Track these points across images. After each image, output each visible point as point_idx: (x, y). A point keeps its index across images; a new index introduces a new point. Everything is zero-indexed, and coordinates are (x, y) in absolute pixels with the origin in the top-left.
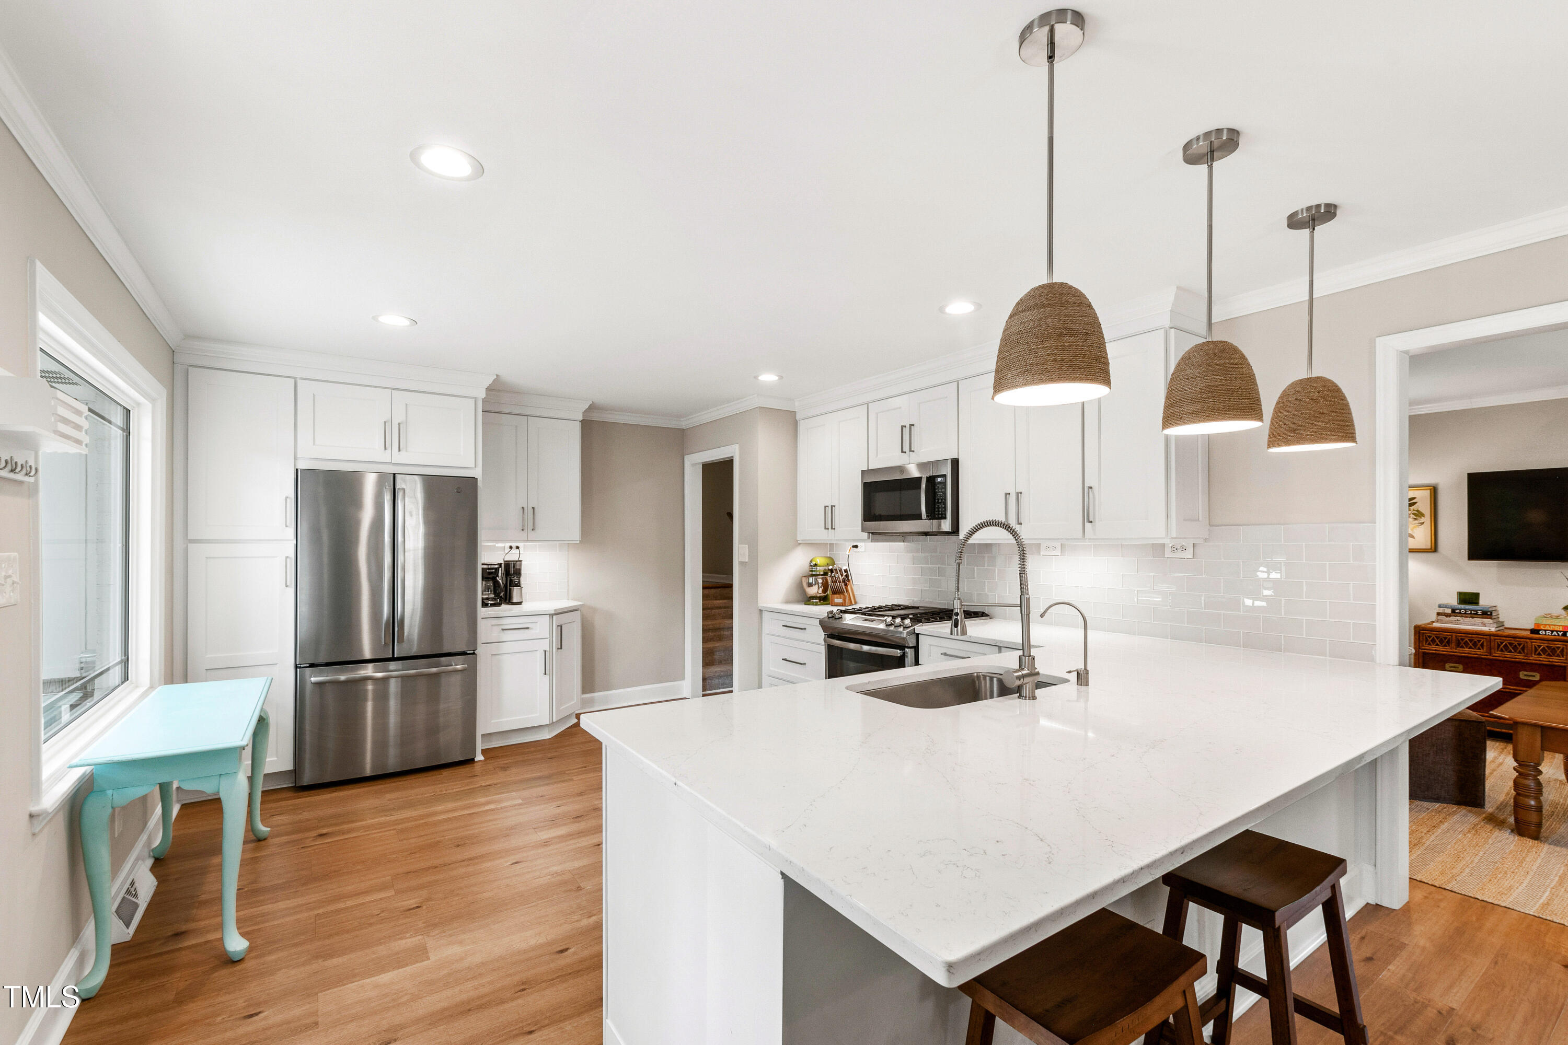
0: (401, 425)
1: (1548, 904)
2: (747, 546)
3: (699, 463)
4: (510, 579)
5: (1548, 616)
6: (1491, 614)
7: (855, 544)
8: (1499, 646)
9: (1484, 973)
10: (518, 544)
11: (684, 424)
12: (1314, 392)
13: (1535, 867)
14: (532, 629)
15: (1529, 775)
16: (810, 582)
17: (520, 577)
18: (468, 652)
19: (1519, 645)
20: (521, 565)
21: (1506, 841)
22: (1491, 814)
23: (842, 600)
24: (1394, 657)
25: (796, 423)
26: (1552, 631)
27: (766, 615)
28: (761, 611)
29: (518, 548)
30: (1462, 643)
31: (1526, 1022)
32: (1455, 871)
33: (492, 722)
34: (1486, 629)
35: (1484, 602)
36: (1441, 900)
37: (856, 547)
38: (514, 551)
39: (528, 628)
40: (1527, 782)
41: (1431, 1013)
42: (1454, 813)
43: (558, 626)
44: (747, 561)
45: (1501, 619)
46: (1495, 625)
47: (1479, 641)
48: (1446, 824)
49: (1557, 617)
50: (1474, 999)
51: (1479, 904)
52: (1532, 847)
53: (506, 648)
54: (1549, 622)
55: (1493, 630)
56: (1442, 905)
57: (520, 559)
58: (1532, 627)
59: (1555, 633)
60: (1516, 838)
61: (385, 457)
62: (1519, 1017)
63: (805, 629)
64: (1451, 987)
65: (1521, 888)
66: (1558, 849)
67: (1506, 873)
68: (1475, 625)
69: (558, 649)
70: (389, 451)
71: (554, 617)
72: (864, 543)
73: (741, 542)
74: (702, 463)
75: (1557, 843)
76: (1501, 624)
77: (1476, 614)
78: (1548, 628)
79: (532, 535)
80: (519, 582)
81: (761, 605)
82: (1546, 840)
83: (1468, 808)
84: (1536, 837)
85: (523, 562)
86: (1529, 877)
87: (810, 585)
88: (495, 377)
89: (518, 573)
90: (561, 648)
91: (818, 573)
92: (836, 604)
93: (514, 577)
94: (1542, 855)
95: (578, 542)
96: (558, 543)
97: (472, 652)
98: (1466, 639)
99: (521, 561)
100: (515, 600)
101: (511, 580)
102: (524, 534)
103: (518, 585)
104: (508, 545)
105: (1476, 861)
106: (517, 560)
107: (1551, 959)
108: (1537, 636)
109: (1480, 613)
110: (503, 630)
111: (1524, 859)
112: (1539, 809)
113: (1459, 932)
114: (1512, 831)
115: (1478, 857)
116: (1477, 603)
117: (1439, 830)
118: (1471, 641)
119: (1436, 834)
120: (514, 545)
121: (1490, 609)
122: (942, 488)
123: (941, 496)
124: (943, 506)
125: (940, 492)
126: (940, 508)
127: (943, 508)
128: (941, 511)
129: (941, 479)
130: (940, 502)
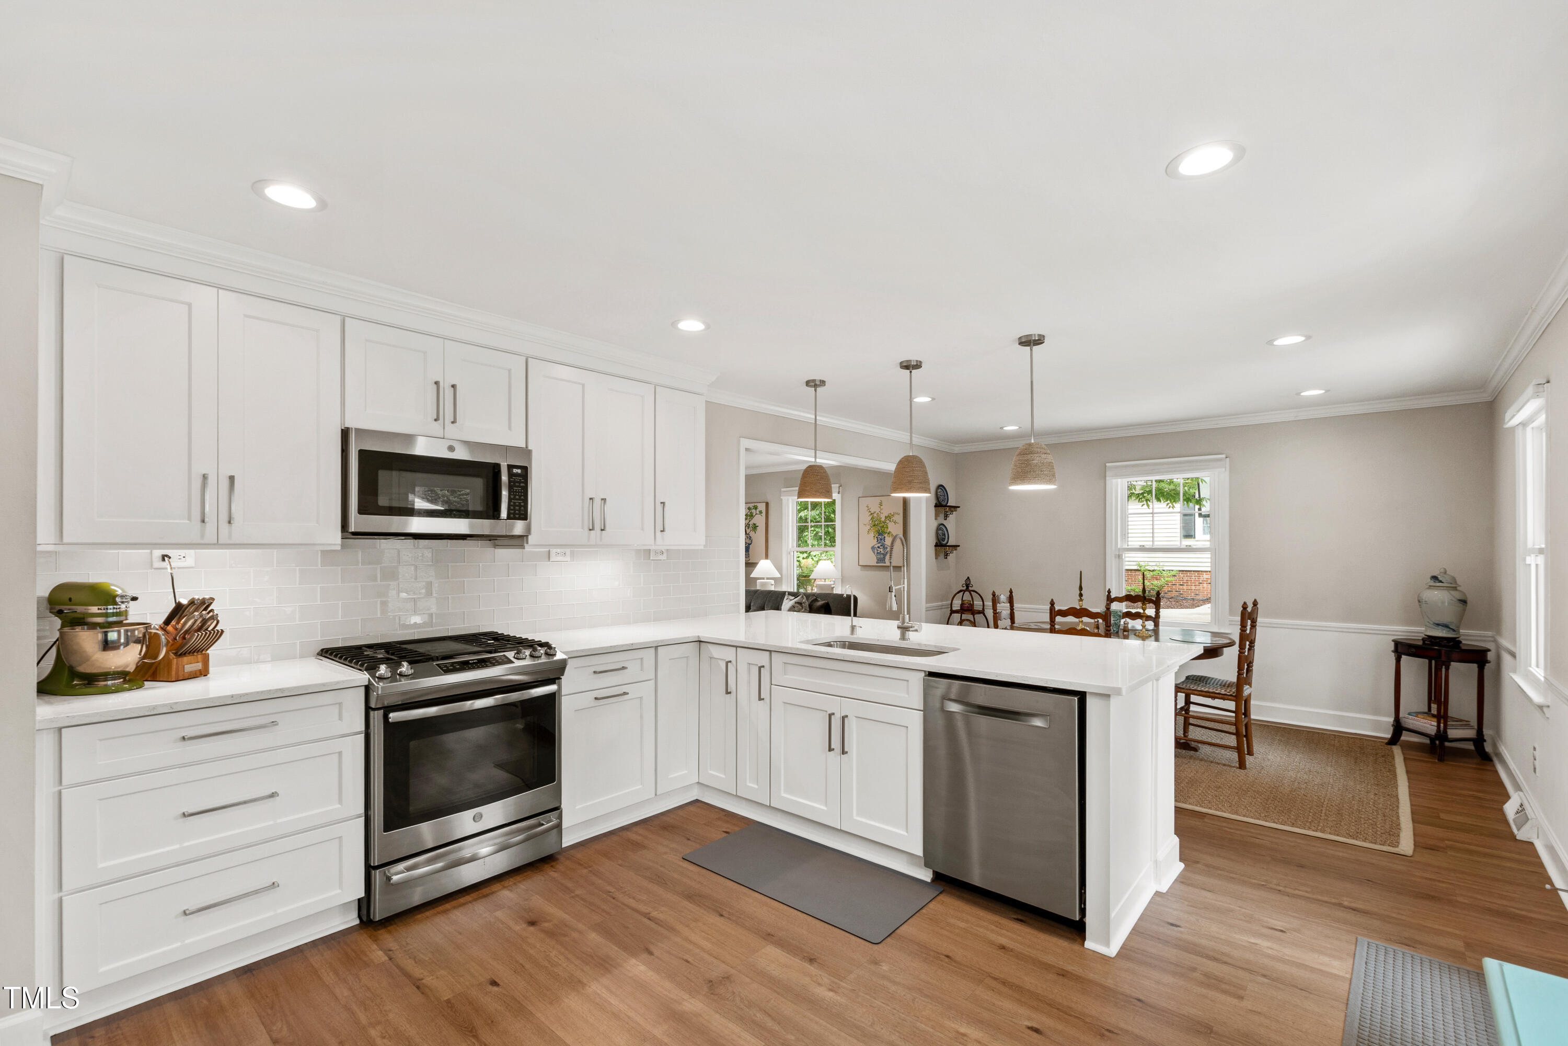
92: (186, 676)
122: (520, 482)
123: (519, 492)
124: (522, 504)
125: (518, 487)
126: (517, 506)
127: (522, 506)
128: (519, 510)
129: (519, 471)
130: (517, 499)
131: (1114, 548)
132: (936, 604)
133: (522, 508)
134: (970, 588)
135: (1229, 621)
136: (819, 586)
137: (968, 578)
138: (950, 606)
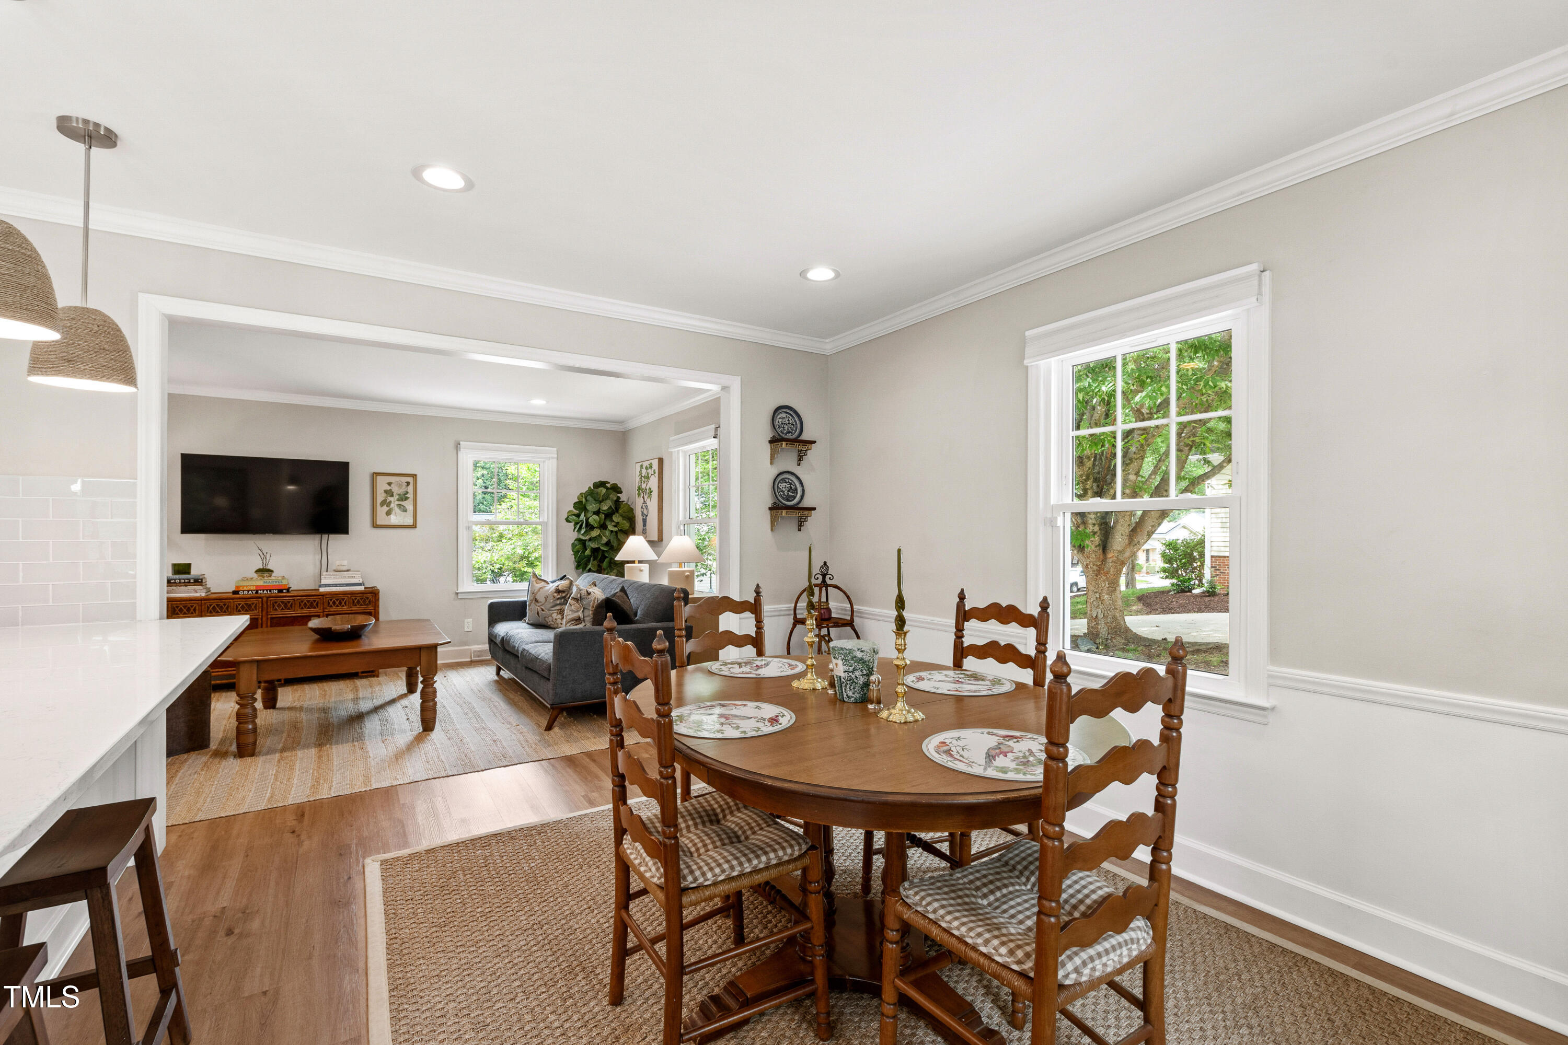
1: (272, 797)
5: (245, 579)
6: (202, 582)
8: (208, 608)
9: (241, 867)
12: (93, 325)
13: (257, 777)
15: (248, 704)
19: (225, 605)
21: (233, 765)
22: (216, 750)
24: (157, 615)
26: (248, 591)
30: (177, 610)
31: (277, 884)
32: (198, 805)
34: (197, 595)
35: (195, 572)
36: (193, 833)
40: (246, 711)
41: (208, 921)
42: (186, 761)
45: (208, 586)
46: (205, 591)
47: (192, 606)
48: (182, 772)
49: (252, 579)
50: (238, 890)
51: (224, 820)
52: (251, 763)
54: (245, 584)
55: (203, 595)
56: (196, 835)
58: (233, 589)
59: (250, 592)
60: (239, 760)
62: (272, 884)
64: (218, 893)
65: (251, 795)
66: (268, 757)
67: (238, 788)
68: (188, 592)
75: (267, 753)
76: (208, 590)
77: (189, 582)
78: (245, 588)
82: (260, 754)
83: (196, 752)
84: (252, 755)
86: (255, 784)
94: (259, 765)
98: (181, 606)
105: (213, 789)
107: (282, 834)
108: (237, 596)
109: (192, 581)
111: (248, 773)
112: (255, 730)
113: (214, 848)
114: (235, 757)
115: (214, 786)
116: (189, 573)
117: (177, 779)
118: (185, 607)
119: (175, 783)
121: (201, 577)
131: (1041, 505)
132: (776, 606)
134: (829, 582)
135: (1270, 676)
136: (672, 575)
137: (825, 563)
138: (792, 612)
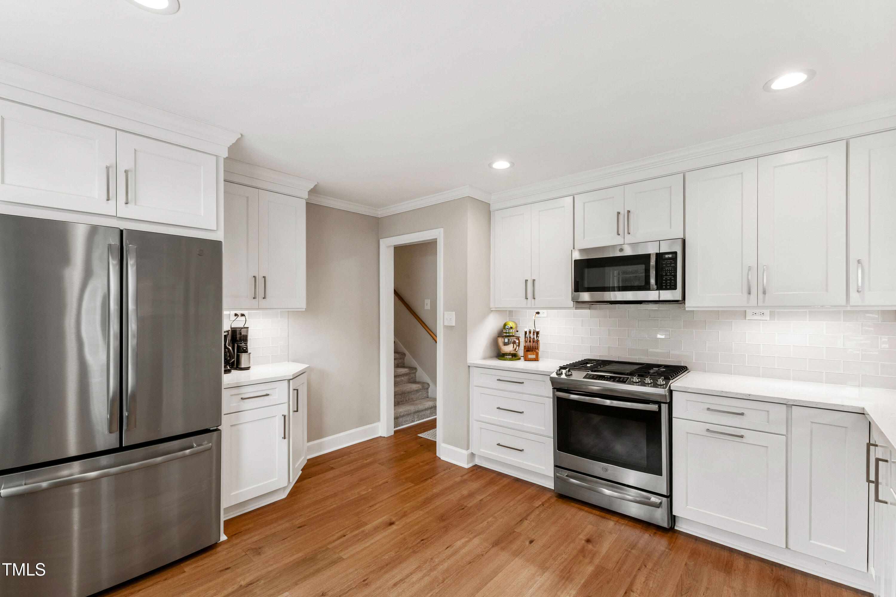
0: (129, 173)
2: (454, 312)
3: (391, 246)
4: (237, 345)
7: (537, 311)
10: (243, 312)
11: (380, 213)
14: (271, 395)
16: (505, 341)
17: (247, 343)
18: (211, 429)
20: (247, 331)
23: (535, 356)
25: (489, 213)
27: (473, 371)
28: (469, 366)
29: (243, 315)
33: (232, 494)
37: (538, 313)
38: (241, 318)
39: (267, 395)
43: (294, 390)
44: (454, 325)
53: (246, 417)
57: (246, 326)
61: (109, 208)
63: (523, 383)
69: (294, 411)
70: (112, 202)
71: (291, 381)
72: (546, 310)
73: (446, 309)
74: (394, 246)
79: (263, 303)
80: (247, 348)
81: (469, 362)
85: (249, 329)
87: (505, 344)
88: (240, 136)
89: (245, 339)
90: (297, 411)
91: (511, 334)
92: (529, 360)
93: (241, 344)
95: (304, 310)
96: (279, 311)
97: (216, 428)
99: (248, 328)
100: (243, 366)
101: (239, 347)
102: (255, 302)
103: (246, 351)
104: (233, 313)
106: (242, 326)
110: (242, 399)
120: (239, 312)
122: (671, 263)
123: (670, 271)
124: (673, 278)
125: (668, 267)
126: (669, 280)
127: (673, 280)
128: (670, 283)
129: (670, 256)
130: (668, 276)
133: (673, 281)
